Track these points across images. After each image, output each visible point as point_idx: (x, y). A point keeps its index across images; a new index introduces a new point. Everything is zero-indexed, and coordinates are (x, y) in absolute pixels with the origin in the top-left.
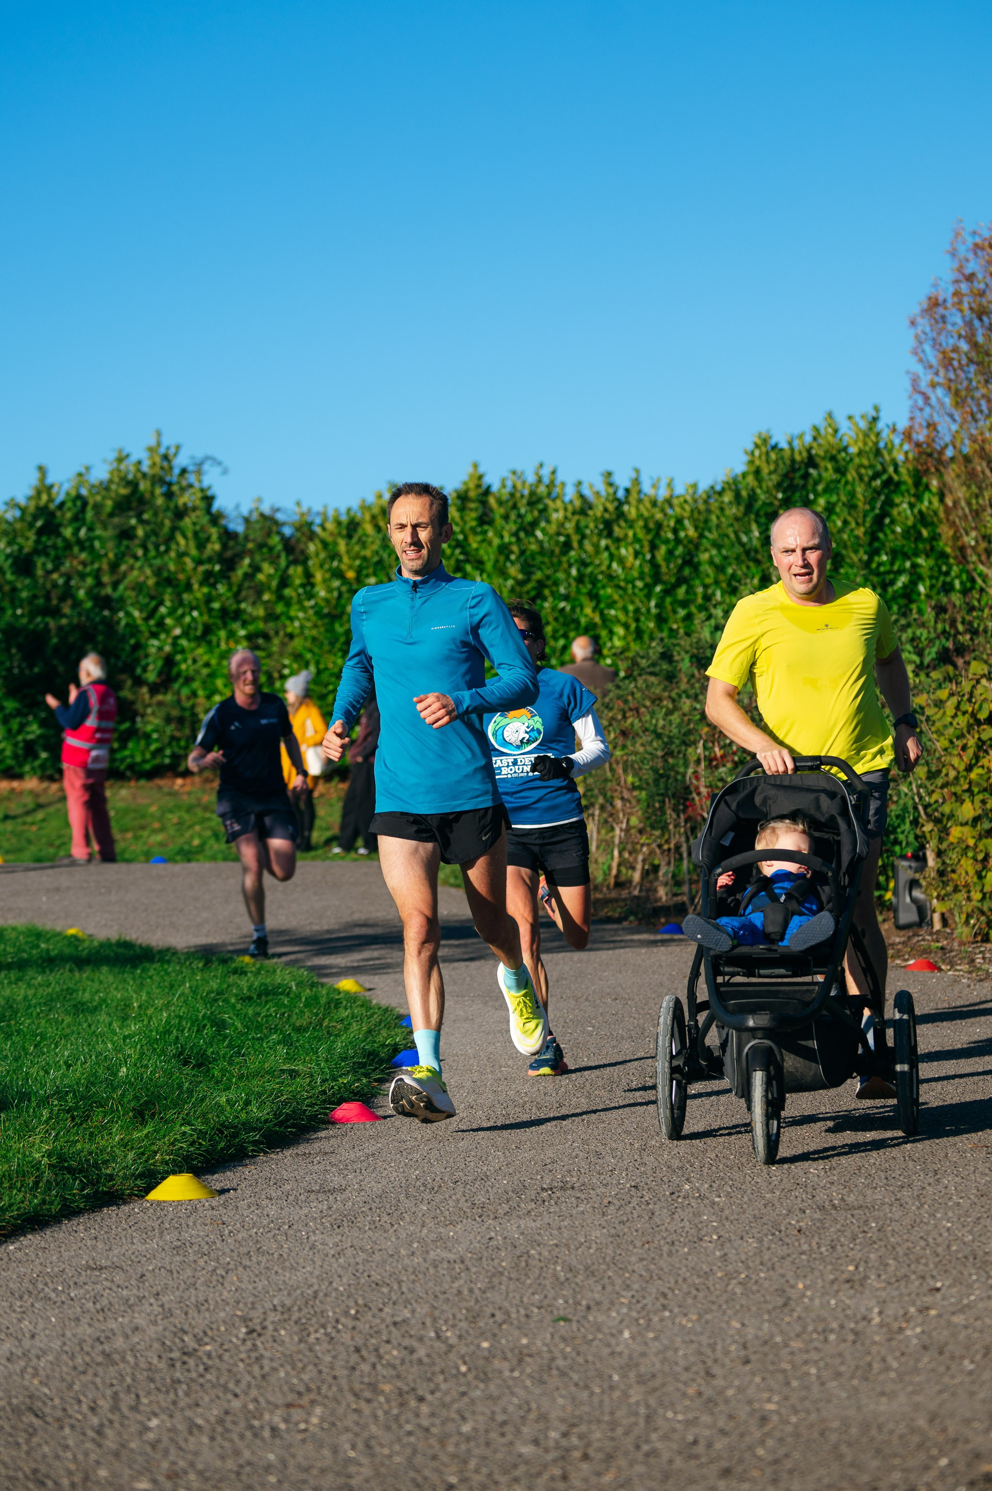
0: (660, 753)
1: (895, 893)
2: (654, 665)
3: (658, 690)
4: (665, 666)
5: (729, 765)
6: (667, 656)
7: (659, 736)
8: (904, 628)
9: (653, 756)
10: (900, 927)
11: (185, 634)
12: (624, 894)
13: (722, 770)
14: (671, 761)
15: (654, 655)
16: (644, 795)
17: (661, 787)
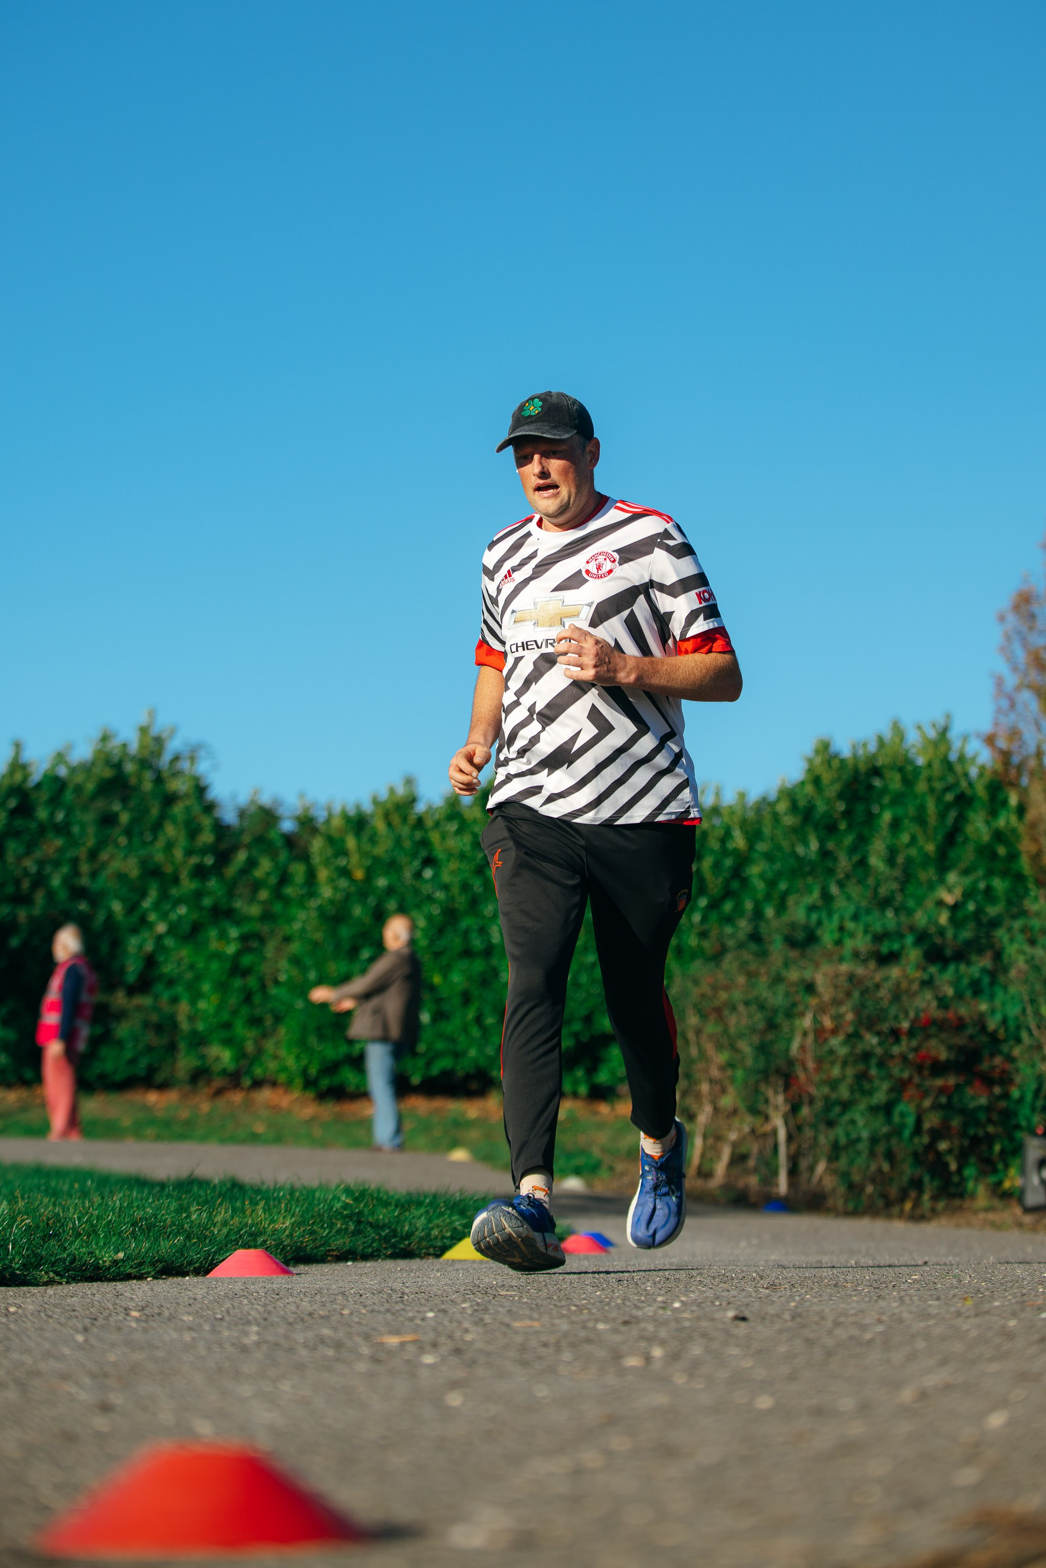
0: (761, 1026)
1: (1023, 1172)
2: (741, 946)
3: (753, 966)
4: (754, 947)
5: (841, 1038)
6: (755, 937)
7: (761, 1007)
8: (1014, 917)
9: (753, 1030)
10: (1028, 1210)
12: (710, 1184)
13: (835, 1042)
14: (770, 1037)
15: (742, 935)
16: (740, 1074)
17: (761, 1064)
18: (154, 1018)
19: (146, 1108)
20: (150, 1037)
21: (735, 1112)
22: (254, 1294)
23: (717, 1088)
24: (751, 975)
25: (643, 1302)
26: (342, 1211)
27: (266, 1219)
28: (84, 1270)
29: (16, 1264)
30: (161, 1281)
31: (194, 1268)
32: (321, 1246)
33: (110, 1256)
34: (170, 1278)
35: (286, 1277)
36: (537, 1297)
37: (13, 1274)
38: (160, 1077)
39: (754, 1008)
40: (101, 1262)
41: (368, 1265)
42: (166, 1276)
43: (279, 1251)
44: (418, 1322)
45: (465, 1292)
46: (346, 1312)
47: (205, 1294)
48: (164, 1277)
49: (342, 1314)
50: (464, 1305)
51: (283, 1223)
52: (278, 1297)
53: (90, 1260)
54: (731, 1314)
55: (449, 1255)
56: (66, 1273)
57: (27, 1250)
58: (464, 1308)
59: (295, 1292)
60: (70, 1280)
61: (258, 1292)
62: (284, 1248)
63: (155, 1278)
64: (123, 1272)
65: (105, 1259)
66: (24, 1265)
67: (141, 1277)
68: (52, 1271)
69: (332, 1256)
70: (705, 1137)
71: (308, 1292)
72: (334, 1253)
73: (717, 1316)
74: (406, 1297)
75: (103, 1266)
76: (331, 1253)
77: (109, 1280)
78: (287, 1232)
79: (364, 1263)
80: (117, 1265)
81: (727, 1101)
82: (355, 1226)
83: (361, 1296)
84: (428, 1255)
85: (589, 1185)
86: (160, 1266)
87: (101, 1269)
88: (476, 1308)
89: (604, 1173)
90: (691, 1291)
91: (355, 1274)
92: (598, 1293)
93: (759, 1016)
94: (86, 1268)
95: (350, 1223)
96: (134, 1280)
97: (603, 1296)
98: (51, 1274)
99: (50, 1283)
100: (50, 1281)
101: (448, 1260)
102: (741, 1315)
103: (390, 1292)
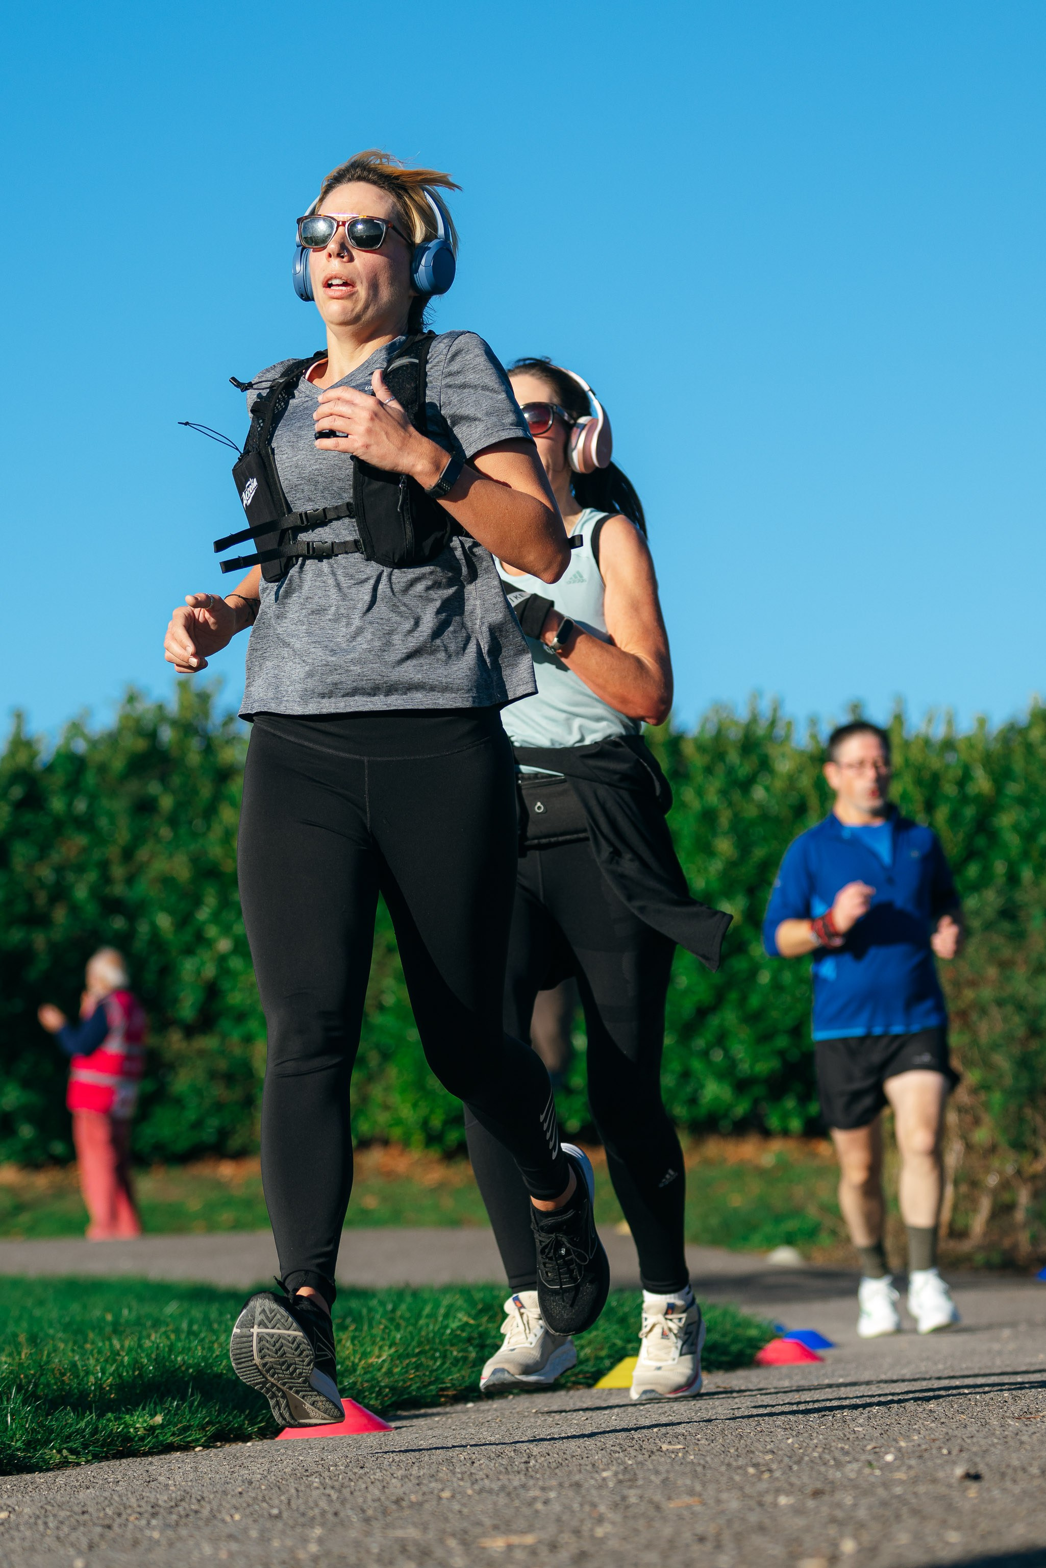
0: (1021, 1032)
2: (988, 926)
3: (1007, 952)
4: (1006, 926)
6: (1008, 913)
7: (1020, 1007)
9: (1009, 1038)
11: (240, 947)
12: (966, 1246)
14: (1034, 1045)
15: (990, 912)
16: (997, 1097)
17: (1024, 1083)
18: (222, 1065)
19: (219, 1185)
20: (218, 1091)
21: (993, 1149)
22: (331, 1468)
23: (968, 1118)
24: (1005, 965)
25: (847, 1453)
26: (459, 1332)
27: (355, 1352)
28: (110, 1444)
29: (17, 1441)
30: (214, 1450)
31: (259, 1428)
32: (430, 1384)
33: (145, 1421)
34: (227, 1445)
35: (382, 1434)
36: (707, 1451)
37: (13, 1456)
38: (235, 1143)
39: (1009, 1009)
40: (132, 1430)
41: (495, 1406)
42: (221, 1442)
43: (374, 1395)
44: (539, 1506)
45: (613, 1448)
46: (446, 1494)
47: (265, 1473)
48: (219, 1444)
49: (440, 1498)
50: (605, 1474)
51: (379, 1357)
52: (362, 1471)
53: (118, 1428)
54: (959, 1471)
55: (606, 1383)
56: (84, 1449)
57: (32, 1422)
58: (604, 1479)
59: (386, 1462)
60: (90, 1458)
61: (336, 1465)
62: (379, 1393)
63: (206, 1446)
64: (162, 1441)
65: (138, 1425)
66: (28, 1444)
67: (186, 1447)
68: (65, 1448)
69: (446, 1396)
70: (956, 1184)
71: (402, 1461)
72: (450, 1393)
73: (941, 1474)
74: (532, 1462)
75: (135, 1437)
76: (445, 1393)
77: (146, 1454)
78: (384, 1370)
79: (490, 1402)
80: (153, 1433)
81: (982, 1135)
82: (477, 1353)
83: (473, 1463)
84: (576, 1385)
85: (806, 1257)
86: (211, 1429)
87: (130, 1439)
88: (621, 1477)
89: (825, 1239)
90: (914, 1429)
91: (474, 1424)
92: (790, 1441)
93: (1017, 1019)
94: (112, 1440)
95: (471, 1348)
96: (177, 1451)
97: (797, 1446)
98: (65, 1452)
99: (64, 1465)
100: (64, 1462)
101: (603, 1390)
102: (972, 1471)
103: (512, 1454)
